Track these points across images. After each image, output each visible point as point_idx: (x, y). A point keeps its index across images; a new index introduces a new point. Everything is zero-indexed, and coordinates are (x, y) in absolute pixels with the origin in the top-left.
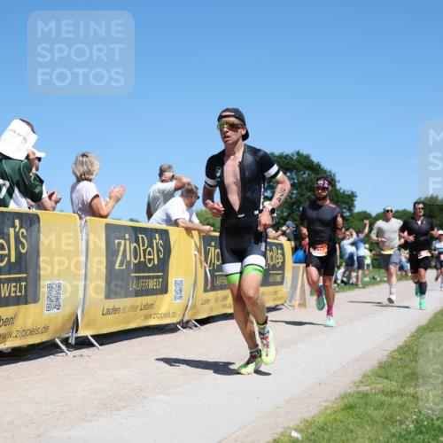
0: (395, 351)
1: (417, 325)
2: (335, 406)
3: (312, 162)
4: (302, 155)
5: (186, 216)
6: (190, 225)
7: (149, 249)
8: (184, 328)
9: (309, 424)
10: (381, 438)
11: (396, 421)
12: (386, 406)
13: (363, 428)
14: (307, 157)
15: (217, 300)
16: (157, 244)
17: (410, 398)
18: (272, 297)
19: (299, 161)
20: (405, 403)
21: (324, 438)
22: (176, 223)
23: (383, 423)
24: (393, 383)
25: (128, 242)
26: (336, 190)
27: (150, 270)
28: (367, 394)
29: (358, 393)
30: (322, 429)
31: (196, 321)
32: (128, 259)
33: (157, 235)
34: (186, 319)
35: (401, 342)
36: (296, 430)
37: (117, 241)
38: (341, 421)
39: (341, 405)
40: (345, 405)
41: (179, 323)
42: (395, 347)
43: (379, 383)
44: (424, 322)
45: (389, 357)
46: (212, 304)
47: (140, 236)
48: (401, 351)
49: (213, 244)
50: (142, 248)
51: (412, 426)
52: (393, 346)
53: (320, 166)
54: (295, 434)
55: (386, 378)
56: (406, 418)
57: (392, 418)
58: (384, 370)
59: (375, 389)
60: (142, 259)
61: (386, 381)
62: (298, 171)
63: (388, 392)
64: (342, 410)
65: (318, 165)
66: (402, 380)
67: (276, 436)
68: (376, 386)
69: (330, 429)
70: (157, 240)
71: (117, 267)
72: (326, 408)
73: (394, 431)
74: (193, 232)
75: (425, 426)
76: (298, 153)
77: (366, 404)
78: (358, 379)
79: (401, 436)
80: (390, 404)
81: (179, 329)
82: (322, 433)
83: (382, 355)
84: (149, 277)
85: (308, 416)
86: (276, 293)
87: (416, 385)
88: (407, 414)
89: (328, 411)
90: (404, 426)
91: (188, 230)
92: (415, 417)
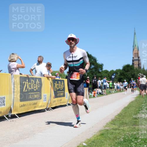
0: (117, 115)
1: (124, 107)
2: (97, 134)
5: (47, 73)
6: (48, 76)
7: (35, 84)
8: (47, 110)
9: (89, 140)
10: (112, 144)
13: (107, 141)
15: (58, 101)
16: (37, 83)
17: (122, 131)
20: (120, 132)
21: (94, 145)
22: (44, 76)
23: (113, 139)
24: (116, 126)
25: (27, 82)
26: (97, 63)
28: (108, 130)
29: (105, 129)
30: (93, 142)
31: (51, 108)
32: (28, 88)
33: (37, 80)
34: (48, 108)
35: (119, 112)
36: (85, 143)
37: (24, 82)
38: (100, 139)
39: (99, 134)
40: (101, 134)
41: (46, 109)
42: (117, 114)
43: (112, 126)
44: (126, 105)
45: (115, 117)
46: (56, 102)
47: (32, 80)
48: (119, 115)
49: (56, 82)
50: (32, 84)
51: (122, 140)
52: (116, 114)
53: (91, 55)
54: (84, 144)
55: (114, 124)
56: (120, 137)
57: (116, 137)
58: (113, 122)
59: (110, 128)
60: (32, 88)
63: (115, 129)
66: (119, 125)
67: (78, 145)
69: (96, 142)
70: (38, 82)
71: (24, 91)
72: (94, 135)
73: (116, 142)
75: (126, 139)
77: (107, 133)
78: (105, 125)
79: (119, 143)
80: (115, 133)
81: (45, 111)
82: (93, 143)
83: (113, 117)
84: (35, 94)
85: (89, 138)
87: (124, 126)
89: (95, 136)
90: (120, 140)
91: (48, 78)
92: (123, 137)
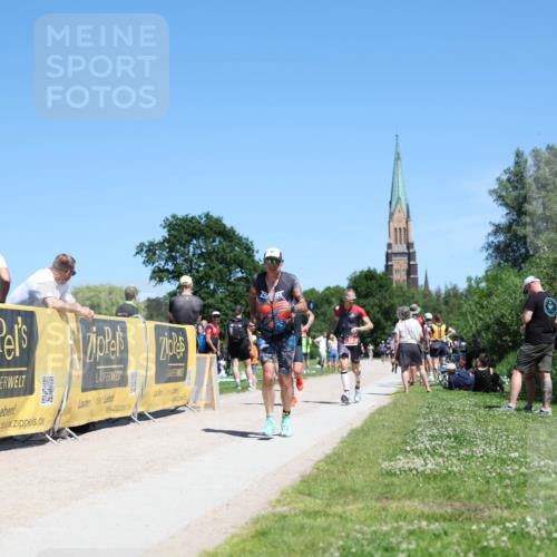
0: (322, 460)
1: (349, 428)
2: (245, 532)
3: (224, 226)
4: (212, 217)
7: (9, 337)
8: (55, 438)
11: (319, 549)
12: (307, 531)
14: (218, 221)
15: (99, 401)
16: (20, 330)
17: (337, 519)
18: (171, 396)
19: (207, 226)
20: (330, 526)
22: (44, 303)
23: (302, 552)
24: (318, 501)
26: (253, 261)
27: (9, 364)
28: (284, 517)
29: (274, 515)
31: (71, 429)
33: (19, 319)
34: (57, 427)
35: (328, 449)
38: (251, 552)
39: (252, 530)
40: (257, 531)
41: (48, 432)
42: (322, 456)
43: (301, 502)
44: (358, 423)
45: (313, 468)
46: (93, 406)
48: (329, 460)
49: (94, 329)
51: (337, 554)
52: (319, 455)
53: (234, 232)
55: (309, 495)
56: (331, 545)
57: (313, 545)
58: (306, 486)
59: (295, 509)
61: (309, 498)
62: (207, 237)
63: (310, 513)
64: (253, 537)
65: (232, 231)
66: (328, 496)
68: (296, 506)
70: (20, 325)
72: (233, 536)
74: (69, 314)
75: (353, 553)
76: (207, 216)
77: (283, 529)
78: (274, 497)
80: (312, 528)
81: (48, 441)
83: (306, 467)
84: (8, 374)
85: (210, 547)
86: (176, 391)
87: (345, 502)
88: (332, 540)
89: (235, 540)
92: (341, 543)
